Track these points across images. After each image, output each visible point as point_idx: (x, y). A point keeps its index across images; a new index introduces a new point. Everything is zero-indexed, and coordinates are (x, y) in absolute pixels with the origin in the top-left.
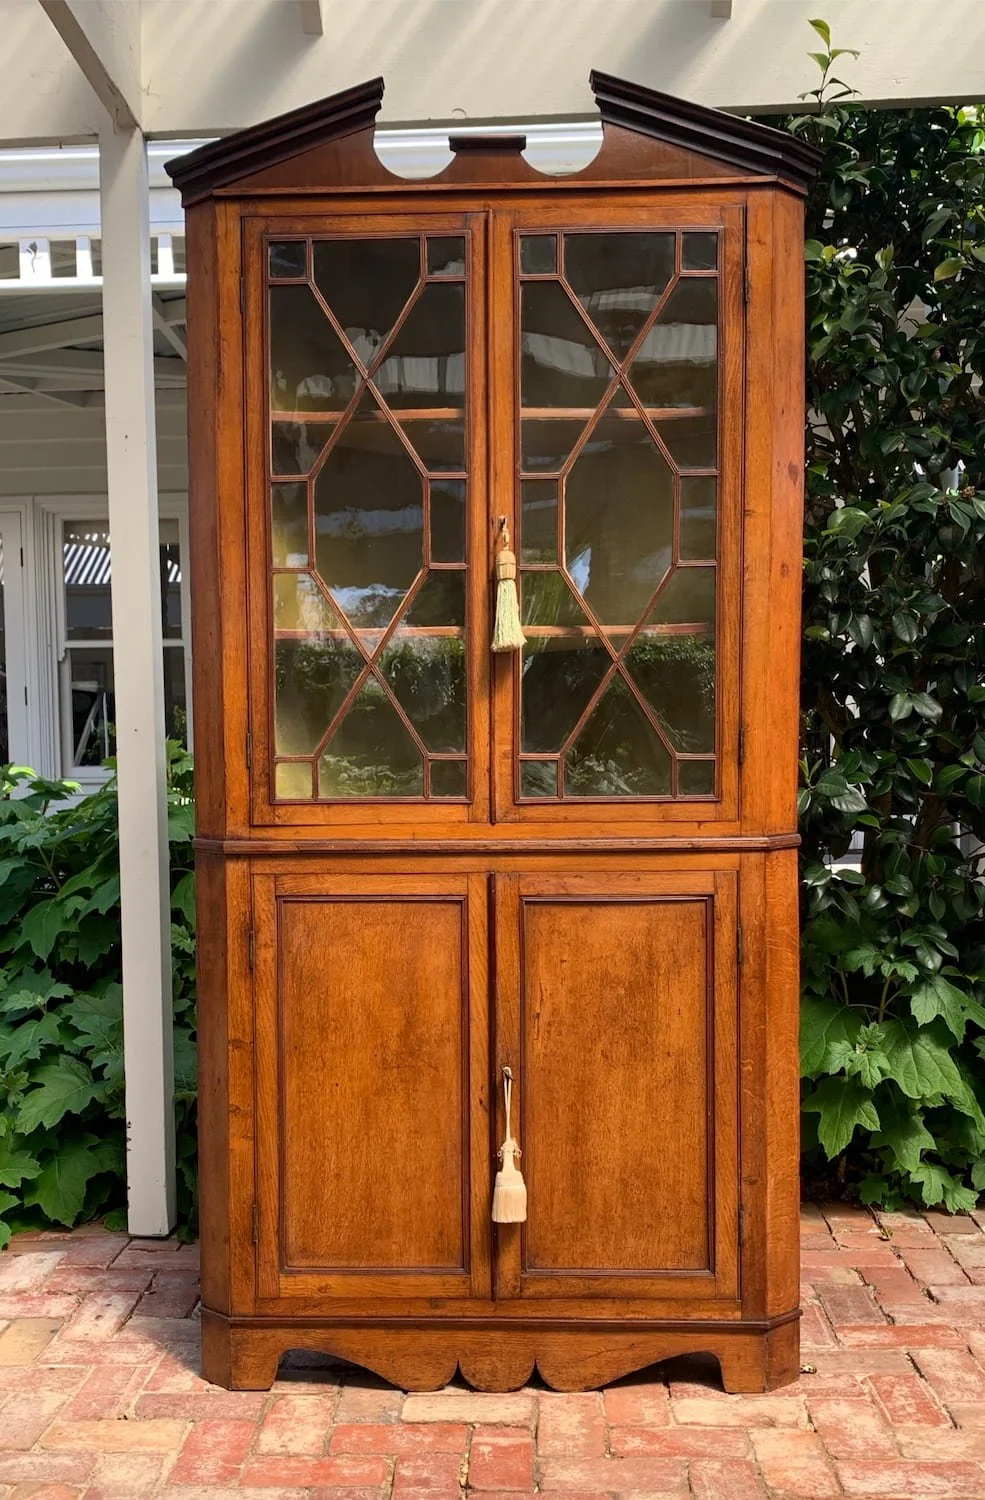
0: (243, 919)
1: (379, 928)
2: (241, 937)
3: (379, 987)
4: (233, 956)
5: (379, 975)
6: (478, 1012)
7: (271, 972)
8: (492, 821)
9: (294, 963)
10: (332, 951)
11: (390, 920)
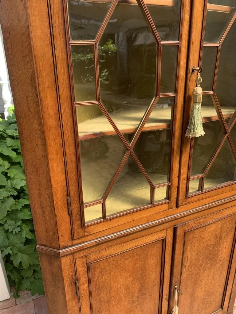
0: (71, 277)
1: (131, 259)
2: (71, 285)
3: (131, 279)
4: (68, 293)
5: (131, 275)
6: (167, 274)
7: (86, 292)
8: (177, 206)
9: (96, 284)
10: (112, 274)
11: (135, 254)
